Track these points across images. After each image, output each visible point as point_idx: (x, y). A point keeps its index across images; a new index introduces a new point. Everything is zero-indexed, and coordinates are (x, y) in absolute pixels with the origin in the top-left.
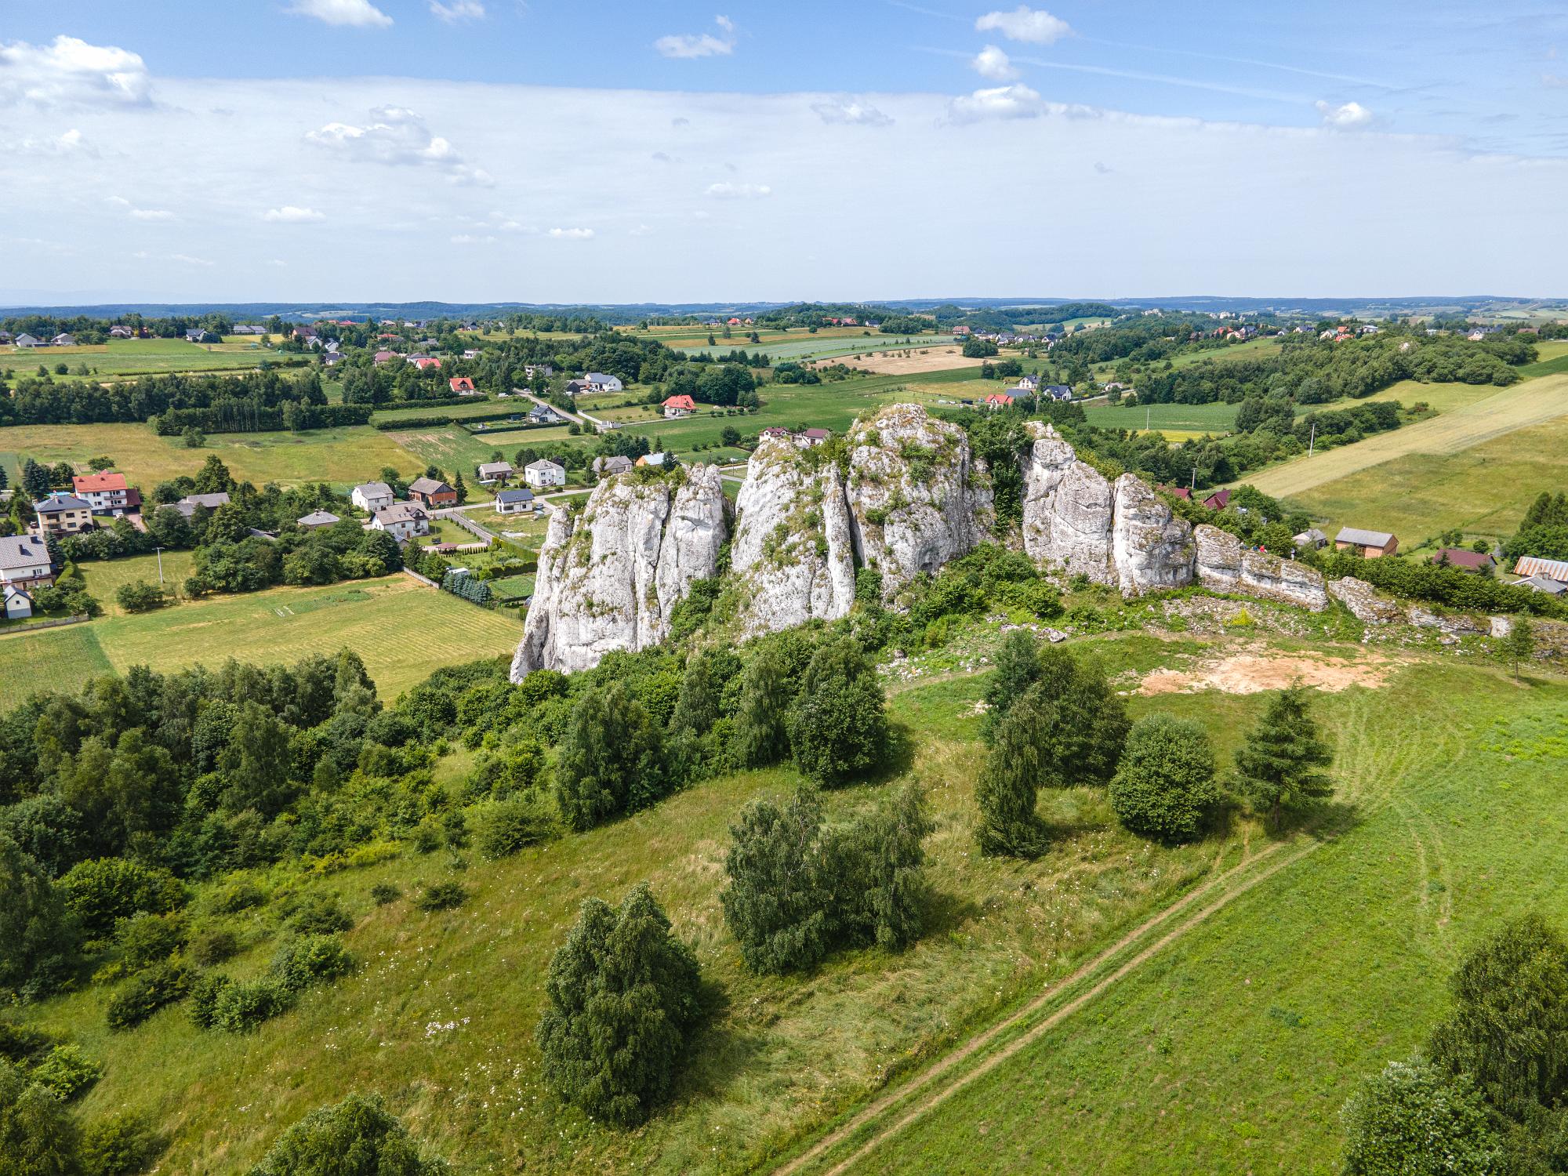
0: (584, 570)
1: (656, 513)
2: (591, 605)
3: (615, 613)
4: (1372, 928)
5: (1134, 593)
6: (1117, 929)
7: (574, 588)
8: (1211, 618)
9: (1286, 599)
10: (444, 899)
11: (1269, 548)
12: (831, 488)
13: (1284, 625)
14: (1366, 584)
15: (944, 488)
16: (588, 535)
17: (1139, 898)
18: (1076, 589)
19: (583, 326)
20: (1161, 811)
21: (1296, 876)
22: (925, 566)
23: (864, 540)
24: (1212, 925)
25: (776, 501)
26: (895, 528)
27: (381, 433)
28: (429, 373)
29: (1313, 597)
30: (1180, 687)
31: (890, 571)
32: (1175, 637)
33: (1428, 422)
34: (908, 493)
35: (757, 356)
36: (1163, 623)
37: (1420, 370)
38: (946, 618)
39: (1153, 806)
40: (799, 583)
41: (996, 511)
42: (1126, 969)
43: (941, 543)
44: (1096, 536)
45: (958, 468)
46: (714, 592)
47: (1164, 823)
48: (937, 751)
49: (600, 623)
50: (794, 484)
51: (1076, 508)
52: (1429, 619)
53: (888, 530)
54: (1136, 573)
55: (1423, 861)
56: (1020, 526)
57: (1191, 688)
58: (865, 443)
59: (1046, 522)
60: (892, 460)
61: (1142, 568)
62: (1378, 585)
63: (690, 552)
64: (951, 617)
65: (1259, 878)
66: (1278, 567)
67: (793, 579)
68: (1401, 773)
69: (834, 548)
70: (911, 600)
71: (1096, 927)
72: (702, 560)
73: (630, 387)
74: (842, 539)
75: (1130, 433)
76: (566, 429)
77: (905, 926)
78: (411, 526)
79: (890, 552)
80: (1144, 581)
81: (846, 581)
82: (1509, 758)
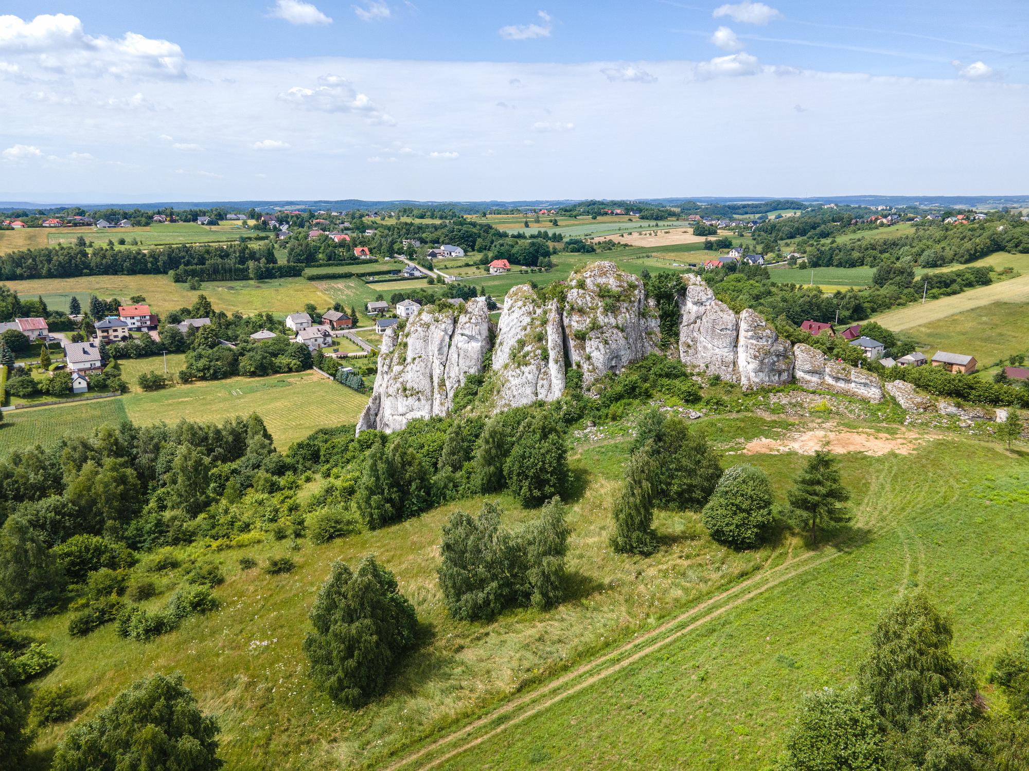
0: (402, 367)
1: (445, 331)
2: (405, 390)
3: (420, 395)
4: (861, 608)
5: (750, 388)
6: (692, 602)
7: (396, 379)
8: (801, 405)
9: (854, 394)
10: (281, 567)
11: (844, 360)
12: (553, 316)
13: (850, 412)
14: (910, 385)
15: (626, 316)
16: (406, 345)
17: (710, 583)
18: (712, 385)
19: (444, 215)
20: (732, 528)
21: (819, 573)
22: (612, 367)
23: (573, 349)
24: (755, 602)
25: (519, 324)
26: (592, 342)
27: (309, 282)
28: (342, 244)
29: (873, 393)
30: (771, 450)
31: (589, 371)
32: (775, 417)
33: (1013, 280)
34: (601, 319)
35: (555, 234)
36: (767, 408)
37: (1010, 245)
38: (623, 401)
39: (727, 525)
40: (530, 377)
41: (661, 332)
42: (691, 627)
43: (622, 353)
44: (726, 350)
45: (636, 304)
46: (480, 382)
47: (733, 536)
48: (602, 486)
49: (411, 400)
50: (530, 313)
51: (713, 331)
52: (952, 409)
53: (588, 343)
54: (752, 375)
55: (908, 567)
56: (677, 342)
57: (778, 451)
58: (576, 287)
59: (694, 340)
60: (592, 298)
61: (756, 372)
62: (918, 386)
63: (466, 357)
64: (626, 401)
65: (794, 573)
66: (849, 372)
67: (526, 374)
68: (908, 510)
69: (552, 354)
70: (601, 389)
71: (677, 600)
72: (473, 362)
73: (469, 254)
74: (557, 349)
75: (798, 286)
76: (426, 280)
77: (551, 594)
78: (320, 341)
79: (589, 358)
80: (757, 380)
81: (560, 376)
82: (988, 503)
